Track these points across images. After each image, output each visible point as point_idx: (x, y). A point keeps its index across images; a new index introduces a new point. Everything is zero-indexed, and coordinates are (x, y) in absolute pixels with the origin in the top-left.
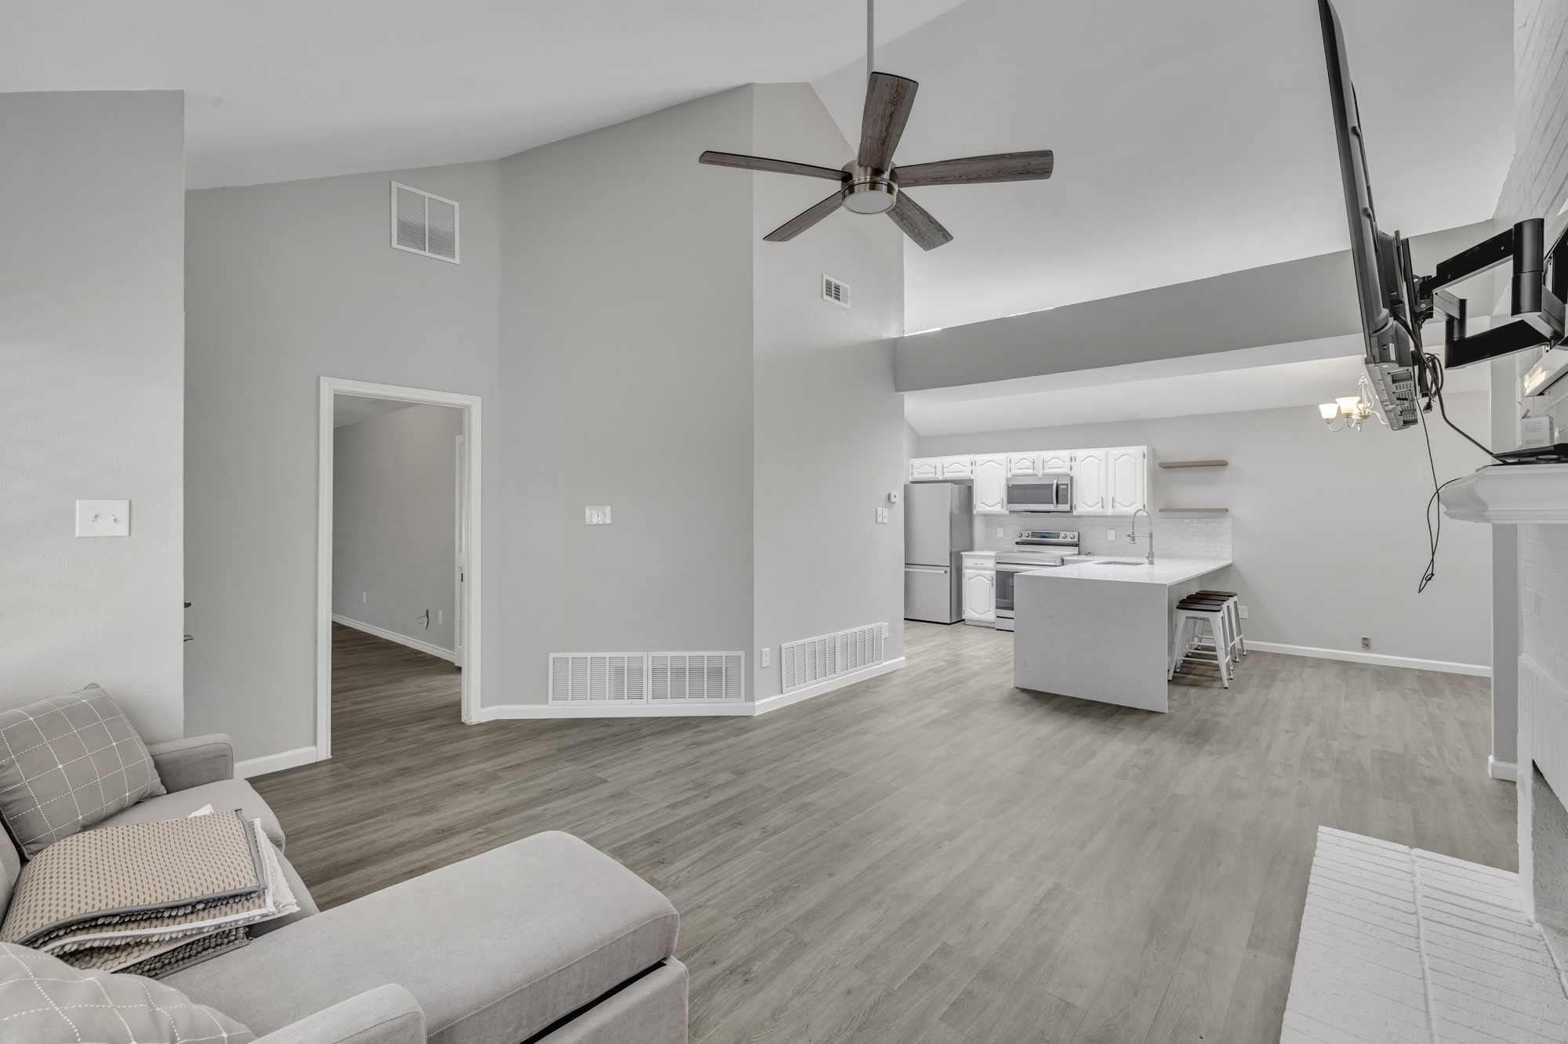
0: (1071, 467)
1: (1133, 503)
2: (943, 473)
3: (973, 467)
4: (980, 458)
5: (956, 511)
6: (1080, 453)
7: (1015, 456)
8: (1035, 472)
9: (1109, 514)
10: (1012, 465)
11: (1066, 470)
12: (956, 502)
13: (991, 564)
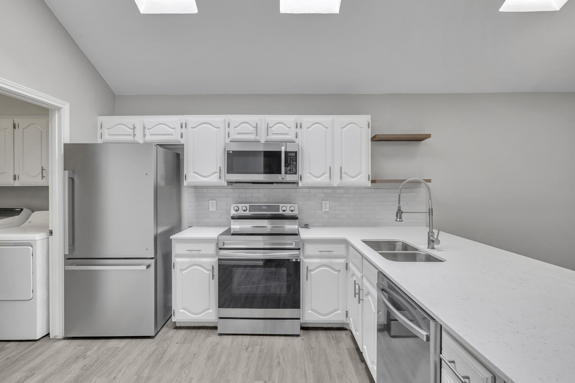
0: (297, 133)
1: (360, 173)
2: (145, 135)
3: (184, 130)
4: (192, 119)
5: (162, 183)
6: (307, 119)
7: (235, 119)
8: (257, 138)
9: (335, 185)
10: (232, 130)
11: (291, 137)
12: (162, 171)
13: (211, 249)
